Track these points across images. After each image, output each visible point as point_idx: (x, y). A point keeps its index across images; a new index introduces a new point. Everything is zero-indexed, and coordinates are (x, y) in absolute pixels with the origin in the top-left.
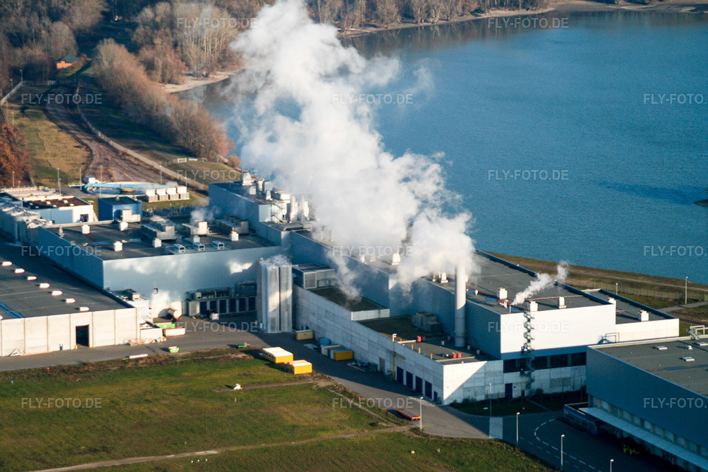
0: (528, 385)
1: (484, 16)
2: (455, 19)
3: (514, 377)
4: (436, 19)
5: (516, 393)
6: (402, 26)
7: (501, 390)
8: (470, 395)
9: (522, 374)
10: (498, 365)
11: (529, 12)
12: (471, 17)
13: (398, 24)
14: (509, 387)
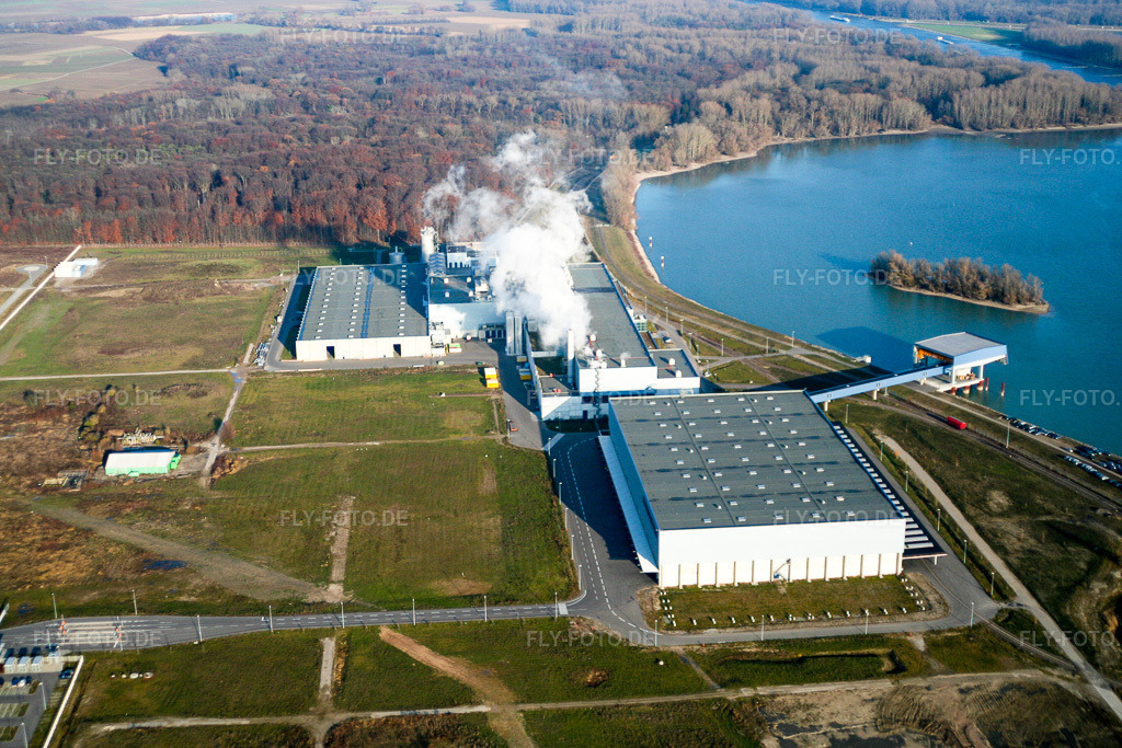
0: (598, 412)
1: (884, 133)
2: (865, 134)
3: (589, 407)
4: (852, 134)
5: (590, 416)
6: (832, 137)
7: (580, 414)
8: (560, 416)
9: (594, 405)
10: (579, 399)
11: (912, 132)
12: (877, 134)
13: (828, 136)
14: (585, 413)
